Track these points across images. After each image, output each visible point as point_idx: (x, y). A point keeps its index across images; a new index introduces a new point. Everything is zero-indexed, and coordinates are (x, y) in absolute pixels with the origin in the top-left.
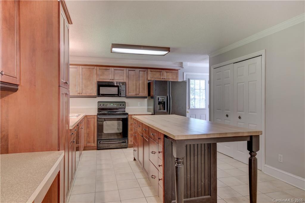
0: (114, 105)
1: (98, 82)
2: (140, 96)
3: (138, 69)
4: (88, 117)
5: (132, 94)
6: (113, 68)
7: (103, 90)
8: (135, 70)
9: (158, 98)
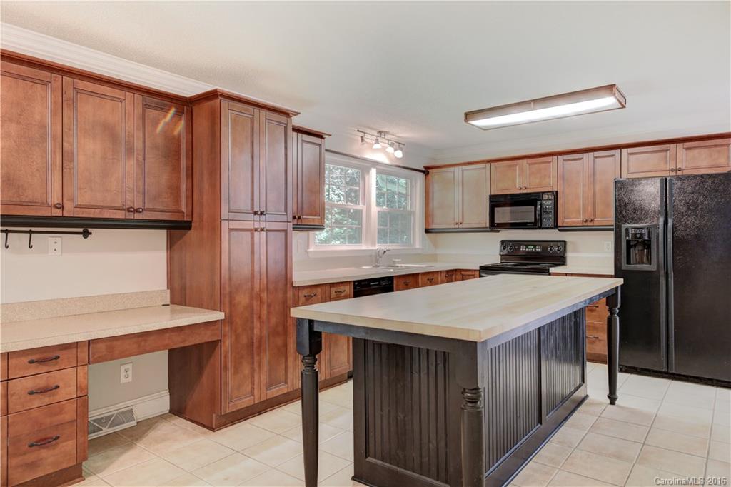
0: (535, 246)
1: (491, 197)
2: (595, 224)
3: (591, 154)
4: (463, 273)
5: (577, 219)
6: (525, 161)
7: (504, 214)
8: (582, 158)
9: (627, 229)
